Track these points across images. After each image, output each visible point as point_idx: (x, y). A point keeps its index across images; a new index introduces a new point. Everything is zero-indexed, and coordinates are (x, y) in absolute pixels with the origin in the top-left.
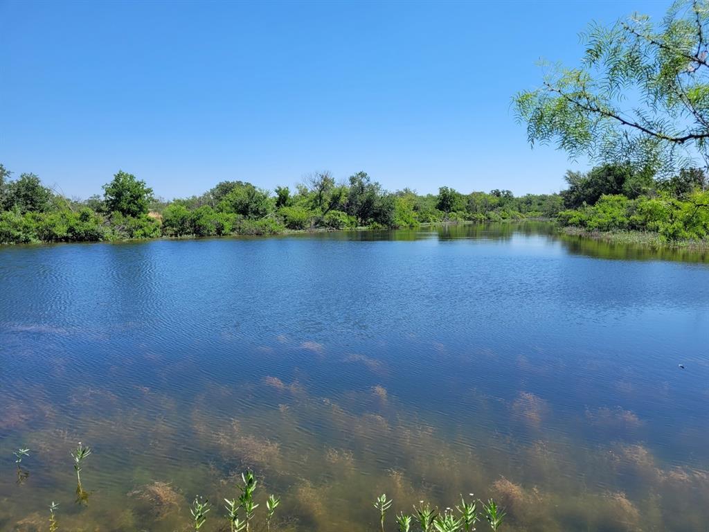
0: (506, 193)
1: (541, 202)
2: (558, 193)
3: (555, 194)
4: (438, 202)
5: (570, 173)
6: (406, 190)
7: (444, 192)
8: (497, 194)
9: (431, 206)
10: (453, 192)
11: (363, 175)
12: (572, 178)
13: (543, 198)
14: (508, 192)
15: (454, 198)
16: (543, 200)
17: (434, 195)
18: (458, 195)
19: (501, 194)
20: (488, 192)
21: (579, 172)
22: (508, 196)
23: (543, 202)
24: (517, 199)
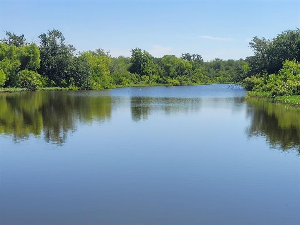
0: (196, 57)
1: (228, 67)
2: (244, 59)
3: (241, 60)
4: (130, 64)
5: (256, 39)
6: (99, 51)
7: (136, 53)
8: (188, 57)
9: (124, 68)
10: (146, 54)
11: (56, 33)
12: (258, 43)
13: (230, 63)
14: (199, 56)
15: (147, 61)
16: (231, 65)
17: (126, 57)
18: (151, 58)
19: (192, 58)
20: (179, 56)
21: (264, 39)
22: (199, 61)
23: (230, 67)
24: (207, 64)
